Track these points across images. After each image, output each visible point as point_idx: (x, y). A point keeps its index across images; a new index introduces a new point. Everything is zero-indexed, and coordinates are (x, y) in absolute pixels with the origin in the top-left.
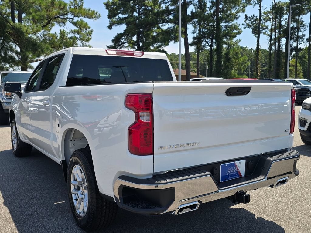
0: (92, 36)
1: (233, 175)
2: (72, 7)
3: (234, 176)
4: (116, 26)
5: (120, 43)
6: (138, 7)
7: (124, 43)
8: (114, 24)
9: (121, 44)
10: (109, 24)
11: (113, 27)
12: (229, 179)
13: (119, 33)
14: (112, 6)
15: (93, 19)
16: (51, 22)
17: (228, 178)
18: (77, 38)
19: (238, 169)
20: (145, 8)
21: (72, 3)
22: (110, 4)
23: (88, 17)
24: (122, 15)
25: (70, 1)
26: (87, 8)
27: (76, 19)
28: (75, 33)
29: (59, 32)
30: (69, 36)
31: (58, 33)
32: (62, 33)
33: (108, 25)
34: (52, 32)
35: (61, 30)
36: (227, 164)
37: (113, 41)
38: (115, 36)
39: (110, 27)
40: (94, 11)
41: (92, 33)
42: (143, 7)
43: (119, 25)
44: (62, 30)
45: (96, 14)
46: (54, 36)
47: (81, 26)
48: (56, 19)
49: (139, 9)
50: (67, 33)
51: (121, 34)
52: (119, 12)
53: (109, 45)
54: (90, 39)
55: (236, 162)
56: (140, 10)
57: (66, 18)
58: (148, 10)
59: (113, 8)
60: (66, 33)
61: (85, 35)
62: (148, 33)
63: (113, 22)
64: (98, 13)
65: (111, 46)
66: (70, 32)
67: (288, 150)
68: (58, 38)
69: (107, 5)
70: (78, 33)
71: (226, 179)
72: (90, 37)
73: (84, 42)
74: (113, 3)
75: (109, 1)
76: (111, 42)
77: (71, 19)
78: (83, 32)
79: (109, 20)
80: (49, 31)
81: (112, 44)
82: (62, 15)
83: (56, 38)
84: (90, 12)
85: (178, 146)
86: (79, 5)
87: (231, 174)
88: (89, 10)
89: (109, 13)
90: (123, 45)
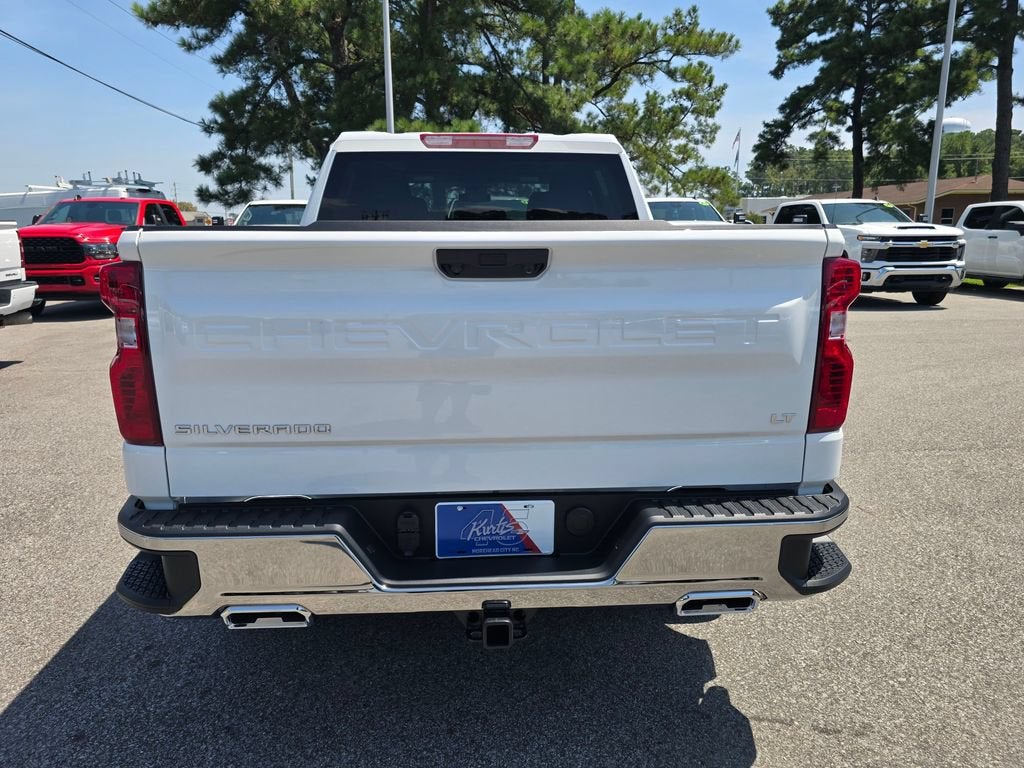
0: (723, 99)
1: (493, 544)
2: (671, 32)
3: (500, 546)
4: (794, 67)
5: (803, 113)
6: (868, 6)
7: (814, 111)
8: (790, 63)
9: (805, 116)
10: (776, 65)
11: (786, 71)
12: (477, 553)
13: (802, 86)
14: (791, 16)
15: (720, 57)
16: (621, 75)
17: (473, 551)
18: (686, 108)
19: (517, 526)
20: (890, 6)
21: (669, 22)
22: (784, 11)
23: (707, 53)
24: (819, 35)
25: (666, 19)
26: (707, 30)
27: (678, 62)
28: (681, 97)
29: (644, 98)
30: (666, 106)
31: (641, 99)
32: (652, 101)
33: (774, 66)
34: (627, 100)
35: (648, 94)
36: (465, 507)
37: (782, 108)
38: (788, 96)
39: (777, 73)
40: (724, 35)
41: (723, 93)
42: (882, 6)
43: (804, 64)
44: (651, 93)
45: (730, 40)
46: (632, 109)
47: (696, 77)
48: (634, 66)
49: (869, 13)
50: (663, 98)
51: (807, 88)
52: (811, 27)
53: (769, 121)
54: (718, 108)
55: (508, 505)
56: (874, 16)
57: (653, 63)
58: (900, 9)
59: (793, 19)
60: (659, 100)
61: (704, 99)
62: (887, 79)
63: (786, 58)
64: (734, 40)
65: (775, 121)
66: (669, 97)
67: (800, 490)
68: (641, 113)
69: (777, 15)
70: (689, 95)
71: (460, 553)
72: (718, 104)
73: (702, 118)
74: (793, 8)
75: (782, 3)
76: (777, 111)
77: (665, 64)
78: (702, 94)
79: (777, 53)
80: (621, 98)
81: (779, 117)
82: (645, 56)
83: (637, 113)
84: (714, 38)
85: (243, 430)
86: (687, 24)
87: (484, 539)
88: (711, 35)
89: (782, 36)
90: (811, 117)
